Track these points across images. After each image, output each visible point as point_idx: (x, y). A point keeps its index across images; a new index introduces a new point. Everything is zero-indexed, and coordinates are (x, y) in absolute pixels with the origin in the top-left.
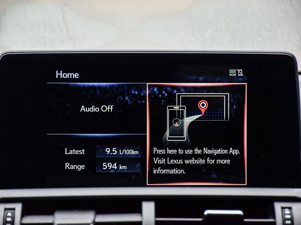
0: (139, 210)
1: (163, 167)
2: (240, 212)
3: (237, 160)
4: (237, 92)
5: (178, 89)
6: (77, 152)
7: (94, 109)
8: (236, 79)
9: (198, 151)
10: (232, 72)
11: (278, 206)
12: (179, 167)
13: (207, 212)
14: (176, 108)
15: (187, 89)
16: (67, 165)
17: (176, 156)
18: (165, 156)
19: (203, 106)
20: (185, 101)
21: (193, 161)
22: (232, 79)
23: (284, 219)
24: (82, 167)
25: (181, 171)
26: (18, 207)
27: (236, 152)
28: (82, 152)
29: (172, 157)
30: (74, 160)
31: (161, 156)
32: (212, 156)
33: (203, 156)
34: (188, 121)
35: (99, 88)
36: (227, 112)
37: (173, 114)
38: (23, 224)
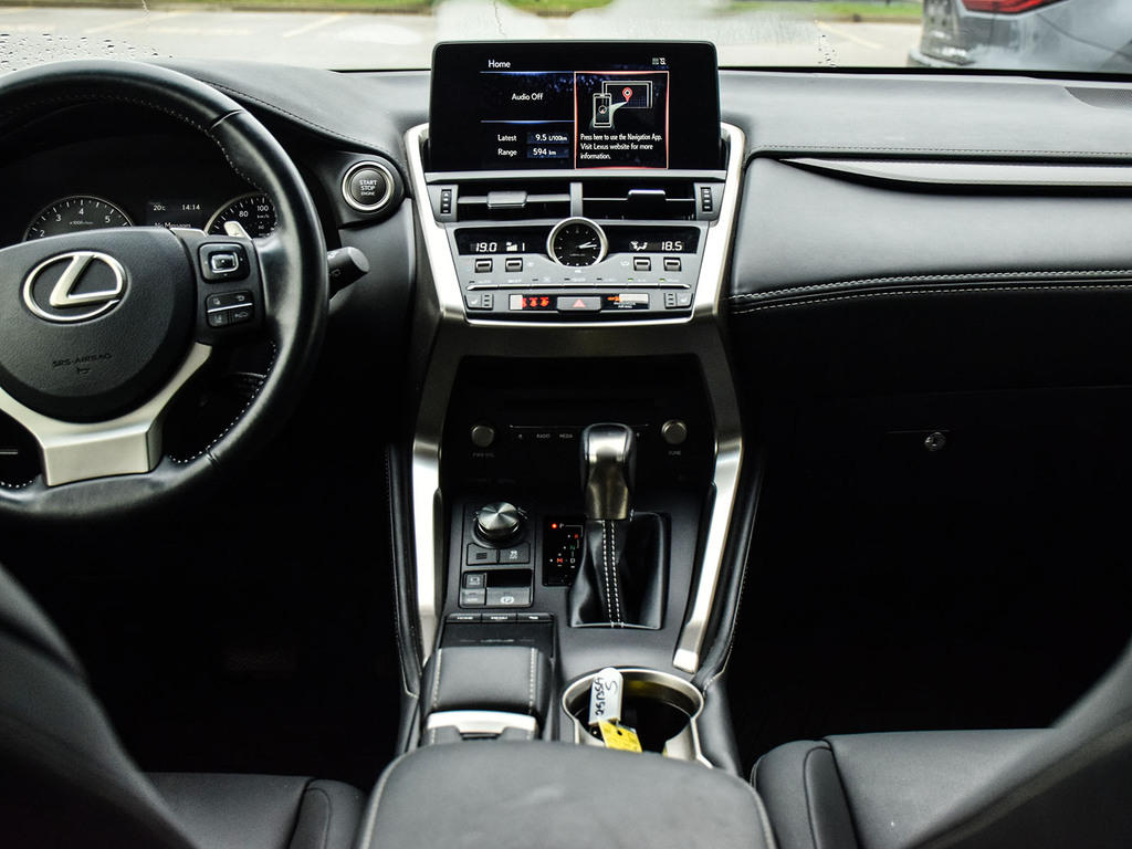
0: (567, 191)
1: (590, 152)
2: (662, 192)
3: (659, 146)
4: (659, 80)
5: (604, 77)
6: (508, 138)
7: (524, 97)
8: (659, 67)
9: (622, 137)
10: (655, 61)
11: (697, 187)
12: (605, 152)
13: (631, 192)
14: (602, 95)
15: (612, 78)
16: (500, 151)
17: (603, 142)
18: (592, 142)
19: (627, 93)
20: (611, 89)
21: (617, 147)
22: (655, 68)
23: (704, 199)
24: (514, 153)
25: (607, 156)
26: (455, 189)
27: (658, 138)
28: (514, 138)
29: (599, 142)
30: (507, 146)
31: (588, 142)
32: (635, 142)
33: (628, 142)
34: (613, 108)
35: (530, 76)
36: (650, 101)
37: (599, 101)
38: (458, 205)
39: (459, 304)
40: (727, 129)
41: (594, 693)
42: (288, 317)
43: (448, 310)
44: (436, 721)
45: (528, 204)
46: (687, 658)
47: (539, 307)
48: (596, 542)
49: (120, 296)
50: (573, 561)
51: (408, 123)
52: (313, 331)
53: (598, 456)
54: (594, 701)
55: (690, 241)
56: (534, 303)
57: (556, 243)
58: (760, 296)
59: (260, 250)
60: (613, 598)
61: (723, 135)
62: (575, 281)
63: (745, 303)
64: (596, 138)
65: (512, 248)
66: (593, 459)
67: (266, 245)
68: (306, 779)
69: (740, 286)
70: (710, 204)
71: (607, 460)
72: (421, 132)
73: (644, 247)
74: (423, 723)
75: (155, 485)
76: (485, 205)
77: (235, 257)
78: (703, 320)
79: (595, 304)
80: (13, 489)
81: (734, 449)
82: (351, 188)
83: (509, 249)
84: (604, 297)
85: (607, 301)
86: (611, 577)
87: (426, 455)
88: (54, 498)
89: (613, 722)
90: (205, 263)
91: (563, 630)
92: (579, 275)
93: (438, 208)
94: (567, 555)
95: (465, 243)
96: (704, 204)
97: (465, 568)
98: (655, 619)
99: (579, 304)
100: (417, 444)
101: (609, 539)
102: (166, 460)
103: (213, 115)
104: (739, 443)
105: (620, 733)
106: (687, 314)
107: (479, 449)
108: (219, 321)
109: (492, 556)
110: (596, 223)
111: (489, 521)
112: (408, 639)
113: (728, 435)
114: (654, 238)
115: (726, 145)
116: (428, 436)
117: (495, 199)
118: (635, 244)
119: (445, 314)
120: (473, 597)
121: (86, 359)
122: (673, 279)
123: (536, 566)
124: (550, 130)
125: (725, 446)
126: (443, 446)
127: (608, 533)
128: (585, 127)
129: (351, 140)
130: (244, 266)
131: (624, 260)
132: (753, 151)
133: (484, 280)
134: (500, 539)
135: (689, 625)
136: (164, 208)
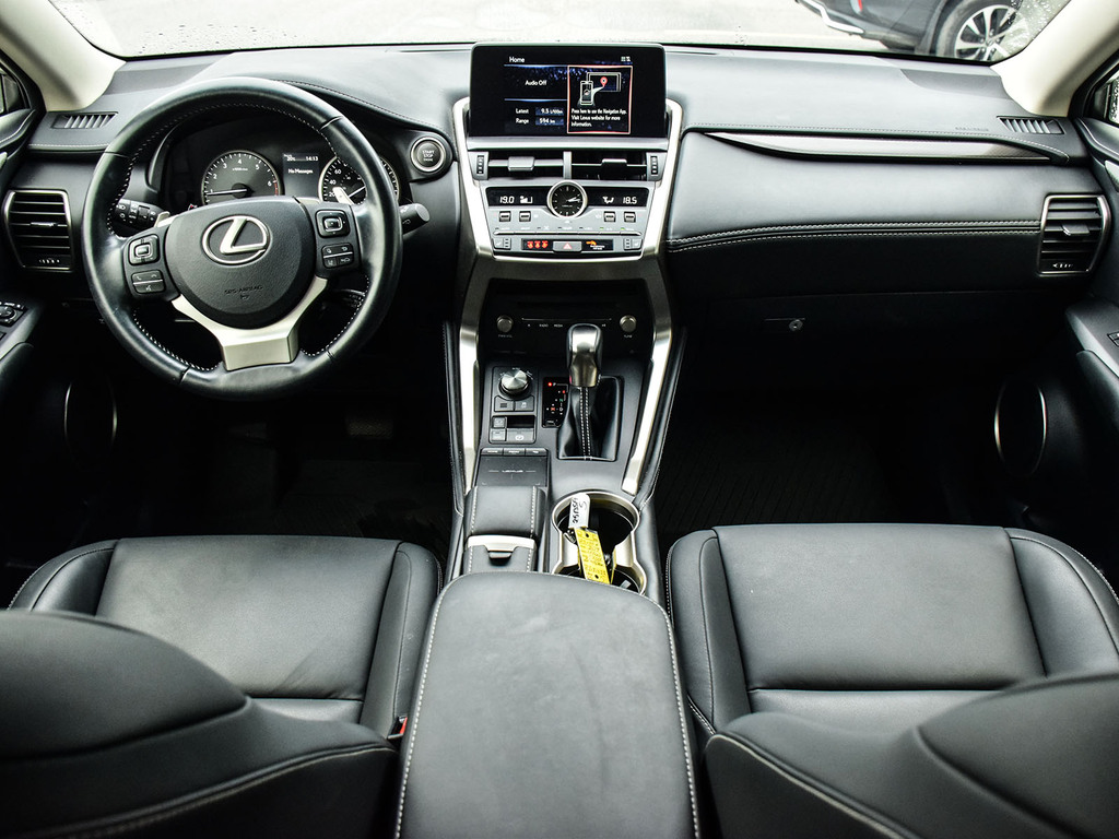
0: (561, 157)
1: (578, 121)
2: (624, 161)
3: (624, 118)
4: (625, 72)
5: (588, 70)
6: (524, 111)
7: (534, 83)
8: (625, 63)
9: (600, 111)
10: (623, 59)
11: (648, 155)
12: (588, 121)
13: (604, 161)
14: (587, 83)
15: (594, 70)
16: (517, 120)
17: (586, 115)
18: (579, 114)
19: (604, 81)
20: (593, 78)
21: (596, 118)
22: (623, 64)
23: (652, 165)
25: (589, 124)
26: (486, 154)
27: (624, 112)
28: (527, 111)
29: (584, 115)
31: (576, 115)
32: (609, 115)
33: (603, 115)
34: (594, 91)
35: (538, 69)
36: (619, 87)
37: (584, 86)
38: (489, 168)
39: (489, 246)
40: (670, 105)
41: (572, 508)
42: (377, 260)
43: (481, 249)
44: (473, 541)
45: (535, 168)
46: (631, 484)
47: (541, 249)
48: (576, 401)
49: (265, 247)
50: (561, 409)
51: (454, 98)
52: (393, 265)
53: (578, 348)
54: (572, 514)
55: (642, 197)
56: (538, 246)
57: (554, 198)
58: (686, 241)
59: (356, 215)
60: (586, 437)
61: (667, 110)
62: (566, 229)
63: (676, 246)
64: (583, 112)
65: (524, 200)
66: (575, 350)
67: (360, 211)
68: (396, 542)
69: (674, 234)
70: (657, 170)
71: (584, 351)
72: (464, 104)
73: (611, 201)
74: (465, 542)
75: (295, 370)
76: (506, 168)
77: (340, 221)
78: (648, 258)
79: (577, 247)
80: (205, 372)
81: (667, 337)
82: (417, 155)
83: (522, 202)
84: (584, 241)
85: (586, 246)
86: (585, 424)
87: (468, 338)
88: (232, 378)
89: (583, 529)
90: (320, 224)
91: (554, 461)
92: (568, 223)
93: (475, 170)
94: (557, 406)
95: (493, 197)
96: (653, 170)
97: (493, 414)
98: (611, 453)
99: (567, 247)
100: (463, 331)
101: (584, 399)
102: (302, 353)
103: (322, 120)
104: (669, 333)
105: (587, 536)
106: (639, 254)
107: (503, 333)
108: (331, 264)
109: (510, 405)
110: (580, 184)
111: (508, 382)
112: (457, 461)
113: (662, 328)
114: (618, 196)
115: (669, 118)
116: (469, 326)
117: (514, 164)
118: (605, 198)
119: (480, 252)
120: (498, 436)
121: (245, 289)
122: (630, 228)
123: (538, 413)
124: (551, 106)
125: (660, 335)
126: (480, 333)
127: (584, 396)
128: (574, 105)
129: (416, 122)
130: (346, 226)
131: (597, 212)
132: (687, 127)
133: (505, 228)
134: (516, 395)
135: (632, 460)
136: (294, 159)
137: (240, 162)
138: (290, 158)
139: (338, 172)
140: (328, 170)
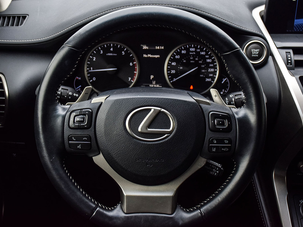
26: (291, 51)
49: (171, 132)
72: (260, 11)
82: (248, 52)
93: (286, 62)
121: (150, 160)
129: (248, 30)
136: (147, 48)
137: (112, 49)
138: (145, 47)
139: (177, 57)
140: (171, 56)
